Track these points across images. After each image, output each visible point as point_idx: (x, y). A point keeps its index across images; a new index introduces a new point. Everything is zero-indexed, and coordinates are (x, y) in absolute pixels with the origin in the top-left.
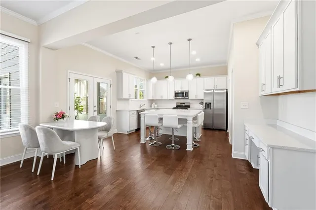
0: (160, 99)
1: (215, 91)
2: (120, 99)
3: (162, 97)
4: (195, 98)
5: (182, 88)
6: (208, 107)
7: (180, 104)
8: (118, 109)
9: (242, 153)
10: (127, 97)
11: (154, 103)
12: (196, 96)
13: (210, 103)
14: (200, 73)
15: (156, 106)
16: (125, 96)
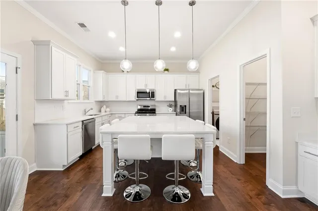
0: (114, 99)
1: (191, 92)
2: (41, 100)
3: (117, 97)
4: (163, 100)
5: (146, 85)
6: (183, 111)
7: (143, 108)
8: (37, 121)
9: (294, 188)
10: (62, 97)
11: (105, 106)
12: (165, 97)
13: (185, 106)
14: (169, 69)
15: (108, 109)
16: (57, 94)
